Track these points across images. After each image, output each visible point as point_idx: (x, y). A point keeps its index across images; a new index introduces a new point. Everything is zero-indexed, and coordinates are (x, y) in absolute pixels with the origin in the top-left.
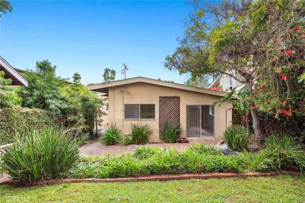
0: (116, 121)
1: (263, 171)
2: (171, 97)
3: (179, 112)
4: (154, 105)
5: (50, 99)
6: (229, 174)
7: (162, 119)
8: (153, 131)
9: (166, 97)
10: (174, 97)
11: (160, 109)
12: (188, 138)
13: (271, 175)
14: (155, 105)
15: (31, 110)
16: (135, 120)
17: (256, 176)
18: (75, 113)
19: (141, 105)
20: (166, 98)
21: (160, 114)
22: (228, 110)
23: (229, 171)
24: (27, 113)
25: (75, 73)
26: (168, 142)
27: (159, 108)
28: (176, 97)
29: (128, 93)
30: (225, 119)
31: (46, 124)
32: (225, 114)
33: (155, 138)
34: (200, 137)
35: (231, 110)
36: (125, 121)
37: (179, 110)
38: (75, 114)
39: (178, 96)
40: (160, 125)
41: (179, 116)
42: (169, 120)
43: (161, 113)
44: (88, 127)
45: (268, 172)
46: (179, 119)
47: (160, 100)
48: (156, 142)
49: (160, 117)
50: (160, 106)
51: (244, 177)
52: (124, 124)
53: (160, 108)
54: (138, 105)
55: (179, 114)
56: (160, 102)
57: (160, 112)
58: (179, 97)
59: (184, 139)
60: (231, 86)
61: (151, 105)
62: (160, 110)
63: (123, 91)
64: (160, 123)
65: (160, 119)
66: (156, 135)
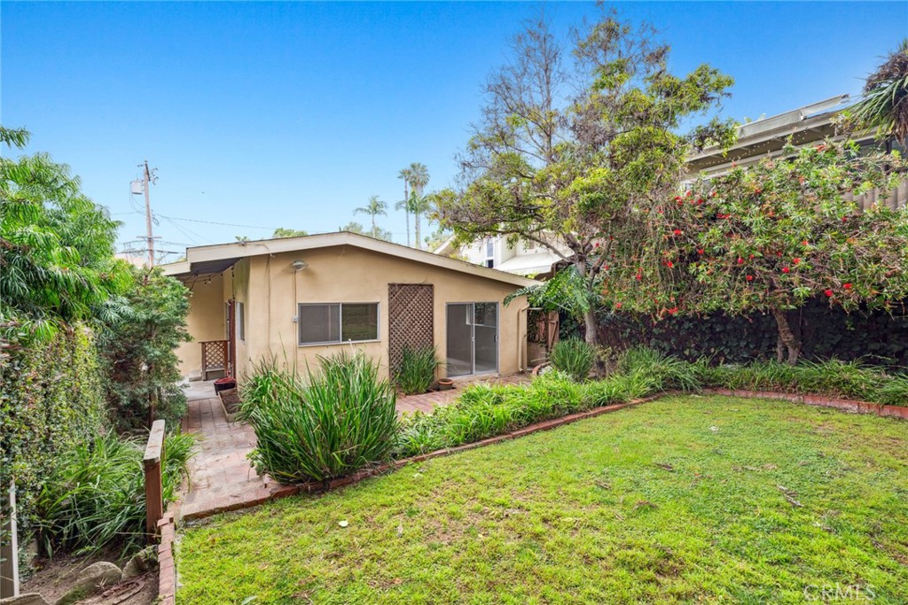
0: (273, 352)
1: (645, 396)
2: (416, 285)
3: (432, 321)
4: (375, 306)
6: (615, 406)
7: (394, 339)
9: (403, 285)
10: (421, 285)
11: (392, 315)
12: (452, 379)
13: (655, 400)
14: (379, 306)
16: (327, 346)
17: (642, 403)
19: (344, 305)
20: (403, 288)
22: (521, 313)
23: (613, 403)
26: (417, 392)
28: (426, 285)
29: (309, 273)
30: (516, 331)
32: (516, 320)
34: (472, 373)
35: (526, 312)
36: (300, 352)
37: (432, 317)
39: (429, 282)
40: (390, 354)
41: (432, 331)
42: (410, 340)
43: (392, 326)
45: (651, 396)
46: (432, 336)
47: (390, 293)
49: (390, 333)
50: (390, 308)
51: (632, 406)
52: (299, 358)
53: (390, 313)
54: (335, 306)
55: (432, 326)
56: (390, 298)
57: (390, 323)
58: (431, 286)
59: (444, 381)
60: (490, 258)
61: (366, 305)
62: (390, 318)
64: (391, 349)
65: (390, 339)
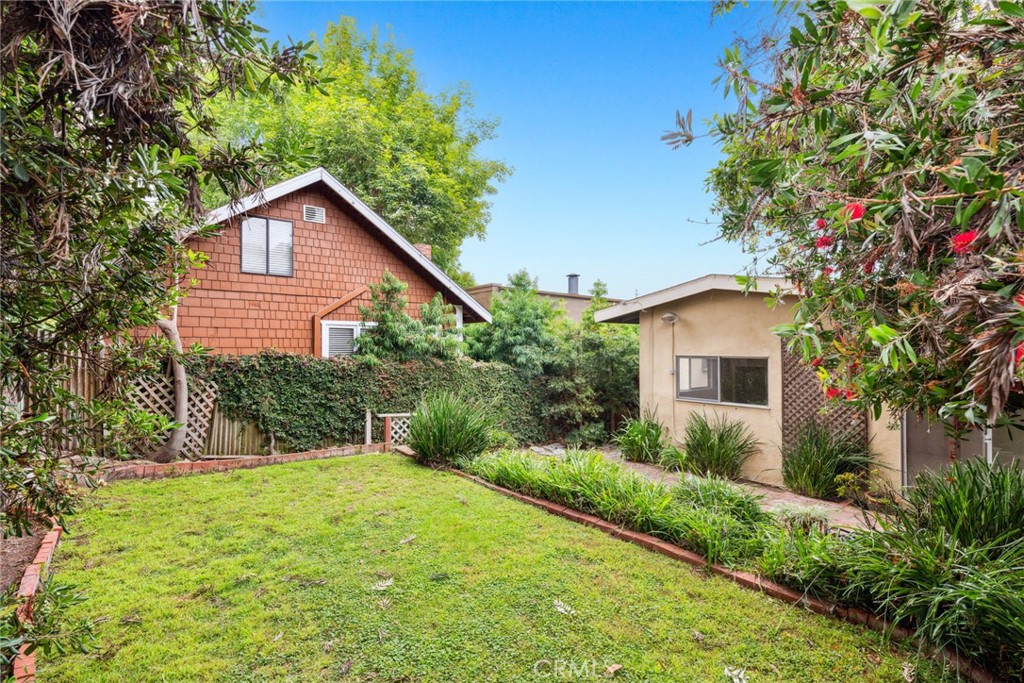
0: (656, 401)
4: (764, 362)
5: (521, 345)
7: (791, 409)
8: (761, 447)
11: (787, 376)
14: (769, 361)
15: (487, 364)
16: (704, 404)
18: (570, 372)
19: (722, 360)
21: (783, 391)
24: (478, 370)
25: (596, 281)
27: (783, 369)
29: (686, 324)
31: (514, 391)
33: (770, 472)
36: (677, 405)
38: (570, 376)
40: (784, 429)
43: (787, 390)
44: (602, 410)
46: (865, 415)
48: (770, 486)
49: (784, 400)
50: (784, 365)
52: (677, 411)
53: (784, 372)
54: (713, 359)
56: (783, 352)
57: (785, 386)
62: (784, 379)
63: (671, 319)
64: (785, 421)
65: (784, 407)
66: (770, 461)
